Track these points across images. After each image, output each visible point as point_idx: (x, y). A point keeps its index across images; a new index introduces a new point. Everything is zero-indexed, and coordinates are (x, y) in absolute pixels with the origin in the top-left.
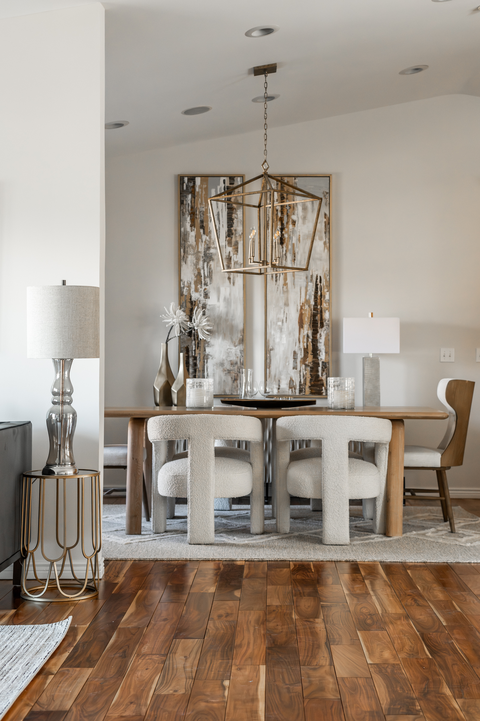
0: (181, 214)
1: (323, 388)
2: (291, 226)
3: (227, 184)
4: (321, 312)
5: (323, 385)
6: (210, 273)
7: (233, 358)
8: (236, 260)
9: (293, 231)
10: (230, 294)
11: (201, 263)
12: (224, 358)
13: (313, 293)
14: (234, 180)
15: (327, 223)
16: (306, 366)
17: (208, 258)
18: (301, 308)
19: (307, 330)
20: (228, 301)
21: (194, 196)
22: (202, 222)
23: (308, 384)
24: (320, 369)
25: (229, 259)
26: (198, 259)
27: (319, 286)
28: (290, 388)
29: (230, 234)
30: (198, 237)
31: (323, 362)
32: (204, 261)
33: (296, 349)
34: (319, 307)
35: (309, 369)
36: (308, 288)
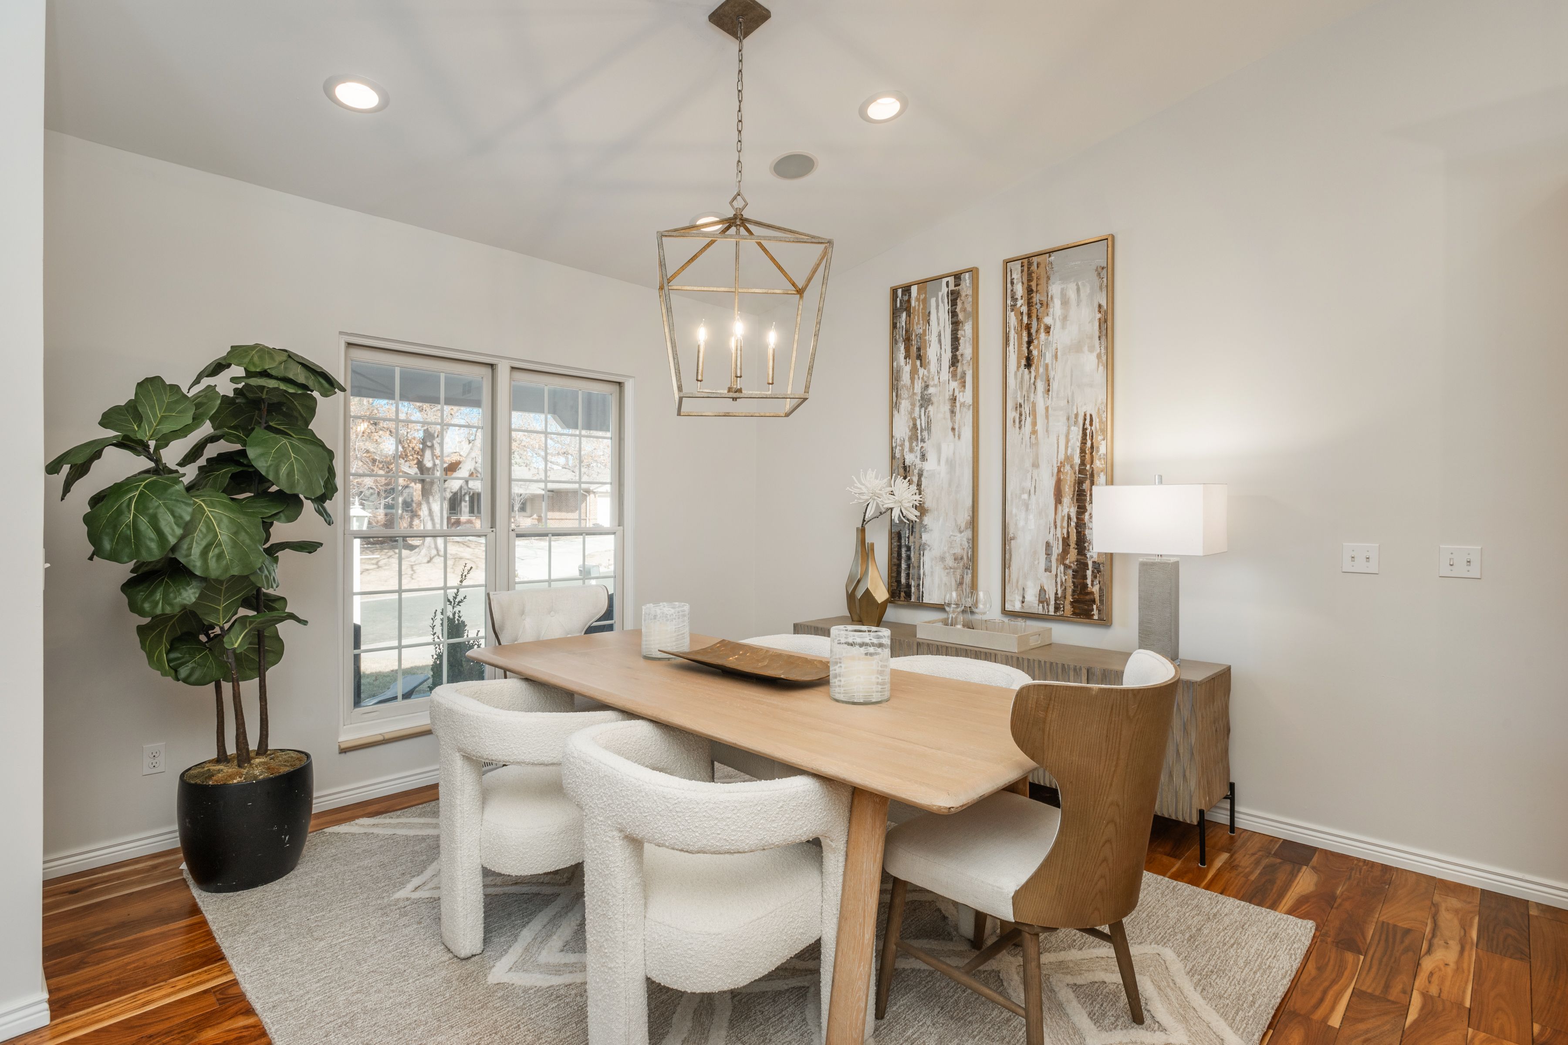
0: (894, 342)
1: (1095, 607)
2: (1043, 335)
3: (952, 287)
4: (1092, 475)
5: (1094, 601)
6: (929, 423)
7: (958, 551)
8: (962, 400)
9: (1048, 343)
10: (954, 453)
11: (917, 409)
12: (946, 549)
13: (1079, 444)
14: (960, 278)
15: (1103, 320)
16: (1067, 567)
17: (926, 401)
18: (1059, 471)
19: (1069, 507)
20: (951, 464)
21: (909, 315)
22: (919, 349)
23: (1070, 598)
24: (1089, 573)
25: (954, 399)
26: (913, 405)
27: (1088, 432)
28: (1040, 602)
29: (955, 361)
30: (914, 372)
31: (1094, 562)
32: (921, 406)
33: (1050, 538)
34: (1088, 467)
35: (1070, 572)
36: (1071, 436)
